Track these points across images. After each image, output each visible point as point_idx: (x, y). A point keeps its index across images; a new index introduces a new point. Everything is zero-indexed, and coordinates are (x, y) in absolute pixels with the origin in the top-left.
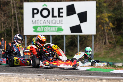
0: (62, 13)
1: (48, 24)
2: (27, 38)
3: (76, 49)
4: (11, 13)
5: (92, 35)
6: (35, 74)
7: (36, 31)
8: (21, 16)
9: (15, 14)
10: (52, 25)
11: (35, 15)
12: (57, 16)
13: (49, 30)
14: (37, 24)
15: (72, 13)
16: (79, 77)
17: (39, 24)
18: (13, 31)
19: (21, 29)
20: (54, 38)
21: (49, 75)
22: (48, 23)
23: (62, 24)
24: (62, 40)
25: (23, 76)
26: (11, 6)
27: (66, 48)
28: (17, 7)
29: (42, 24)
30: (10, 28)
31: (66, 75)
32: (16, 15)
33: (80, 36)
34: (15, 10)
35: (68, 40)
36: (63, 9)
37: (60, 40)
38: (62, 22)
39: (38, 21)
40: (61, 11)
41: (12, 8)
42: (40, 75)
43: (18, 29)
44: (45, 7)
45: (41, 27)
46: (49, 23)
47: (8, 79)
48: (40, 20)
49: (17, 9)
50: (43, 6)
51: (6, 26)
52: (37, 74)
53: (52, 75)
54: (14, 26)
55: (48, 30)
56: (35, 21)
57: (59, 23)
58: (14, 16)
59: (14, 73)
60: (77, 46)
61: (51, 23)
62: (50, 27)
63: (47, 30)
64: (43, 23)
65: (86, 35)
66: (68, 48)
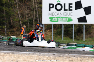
0: (72, 7)
1: (61, 16)
2: (45, 26)
3: (82, 34)
4: (33, 7)
6: (51, 53)
7: (51, 21)
8: (40, 9)
9: (35, 8)
10: (64, 16)
12: (68, 10)
13: (62, 20)
15: (79, 7)
16: (85, 56)
17: (54, 16)
18: (34, 20)
19: (41, 19)
20: (66, 26)
21: (61, 54)
22: (61, 15)
23: (72, 15)
24: (71, 28)
26: (33, 2)
27: (74, 34)
28: (37, 2)
30: (32, 18)
31: (74, 55)
32: (37, 8)
33: (85, 25)
34: (36, 5)
35: (76, 28)
37: (70, 27)
38: (72, 14)
39: (53, 13)
40: (71, 6)
41: (34, 3)
42: (54, 54)
43: (38, 19)
44: (59, 3)
45: (56, 18)
47: (30, 57)
48: (54, 12)
49: (38, 4)
50: (57, 2)
51: (28, 17)
52: (53, 54)
53: (63, 54)
54: (35, 17)
56: (51, 13)
58: (35, 9)
59: (34, 52)
60: (83, 33)
61: (63, 15)
62: (62, 18)
63: (60, 20)
65: (90, 24)
66: (76, 34)
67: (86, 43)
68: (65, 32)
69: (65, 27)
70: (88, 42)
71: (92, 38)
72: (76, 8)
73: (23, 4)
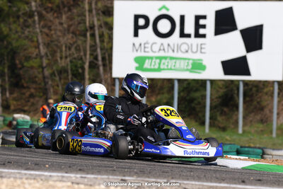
0: (204, 27)
1: (171, 54)
4: (85, 23)
5: (274, 82)
6: (115, 177)
7: (140, 68)
8: (107, 31)
9: (92, 28)
10: (180, 55)
11: (140, 32)
12: (193, 35)
13: (173, 68)
14: (145, 51)
15: (228, 28)
16: (217, 187)
17: (148, 52)
18: (87, 66)
19: (107, 62)
20: (185, 85)
22: (170, 51)
23: (204, 53)
24: (202, 92)
25: (86, 180)
26: (83, 8)
27: (211, 110)
28: (97, 10)
29: (155, 52)
30: (81, 59)
32: (96, 28)
33: (246, 83)
34: (93, 17)
35: (218, 91)
36: (208, 17)
37: (197, 90)
38: (204, 48)
39: (146, 45)
40: (202, 22)
41: (87, 14)
43: (100, 63)
44: (164, 12)
45: (154, 60)
46: (173, 51)
48: (151, 42)
49: (99, 14)
50: (160, 10)
51: (70, 55)
53: (153, 180)
54: (91, 55)
55: (169, 67)
56: (140, 45)
57: (196, 52)
58: (92, 32)
60: (237, 107)
61: (177, 51)
62: (174, 61)
63: (167, 66)
64: (157, 50)
65: (260, 82)
66: (216, 110)
67: (247, 139)
68: (184, 106)
69: (182, 89)
70: (252, 137)
71: (265, 124)
72: (219, 31)
73: (55, 15)
